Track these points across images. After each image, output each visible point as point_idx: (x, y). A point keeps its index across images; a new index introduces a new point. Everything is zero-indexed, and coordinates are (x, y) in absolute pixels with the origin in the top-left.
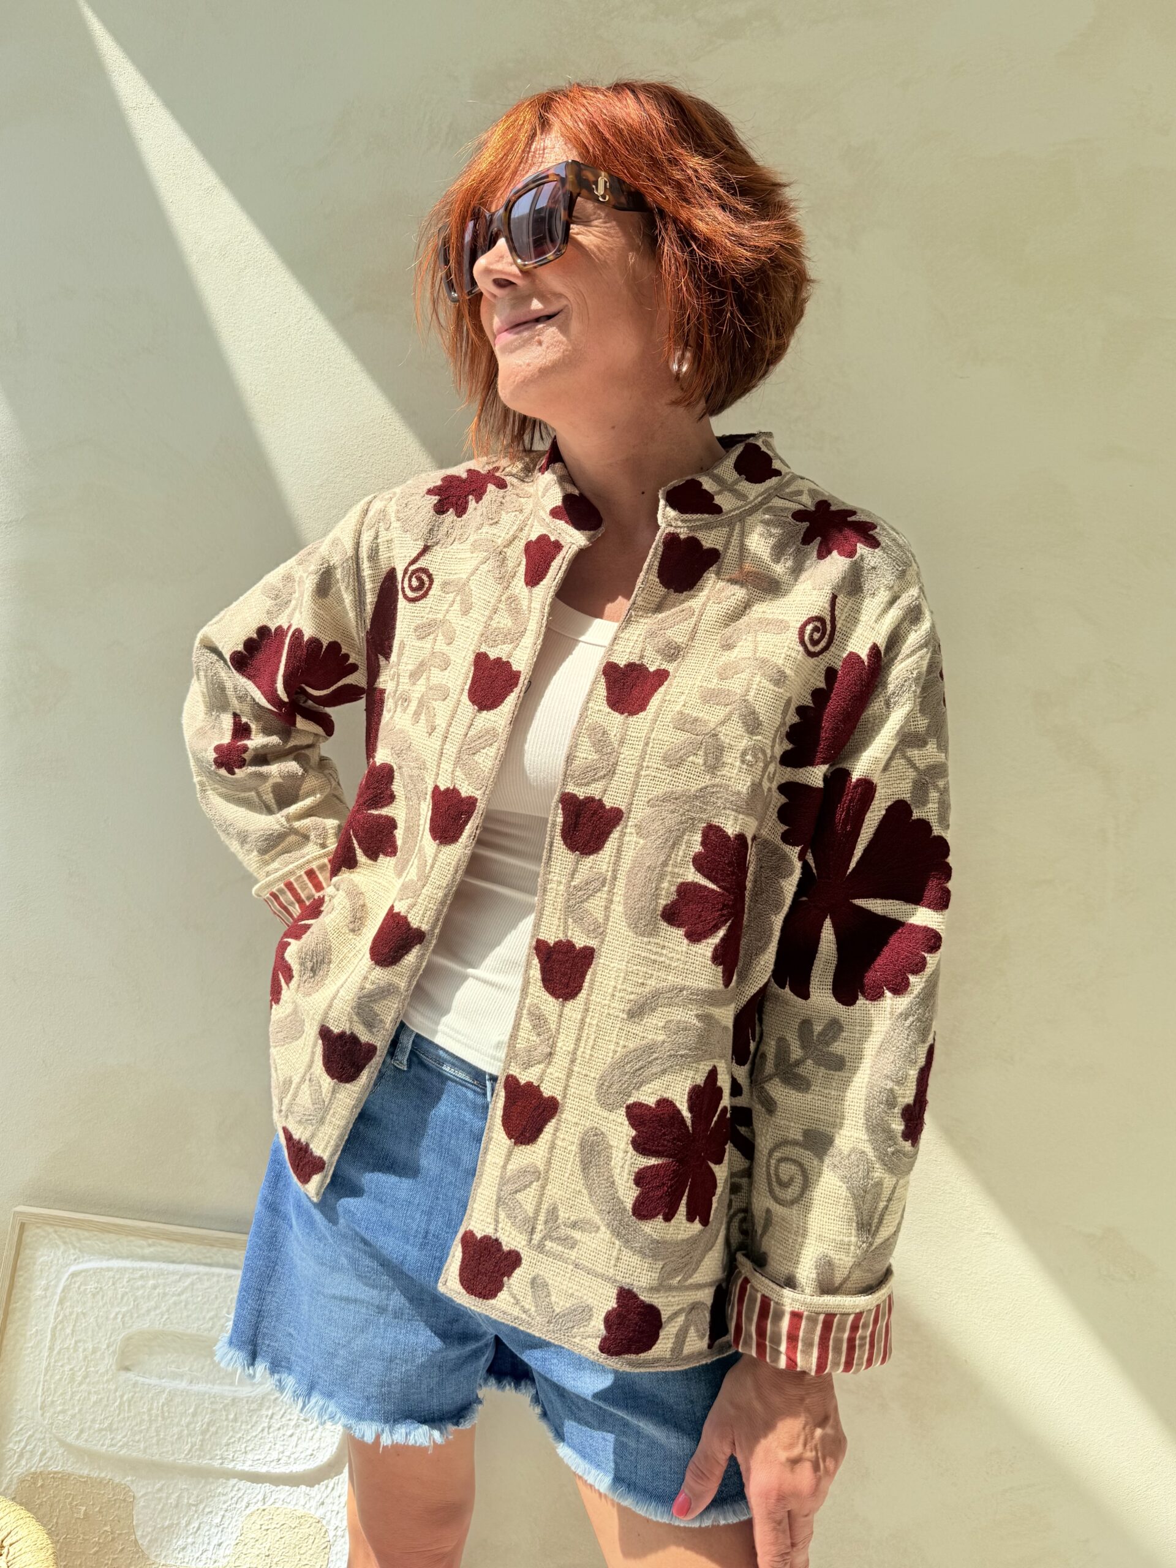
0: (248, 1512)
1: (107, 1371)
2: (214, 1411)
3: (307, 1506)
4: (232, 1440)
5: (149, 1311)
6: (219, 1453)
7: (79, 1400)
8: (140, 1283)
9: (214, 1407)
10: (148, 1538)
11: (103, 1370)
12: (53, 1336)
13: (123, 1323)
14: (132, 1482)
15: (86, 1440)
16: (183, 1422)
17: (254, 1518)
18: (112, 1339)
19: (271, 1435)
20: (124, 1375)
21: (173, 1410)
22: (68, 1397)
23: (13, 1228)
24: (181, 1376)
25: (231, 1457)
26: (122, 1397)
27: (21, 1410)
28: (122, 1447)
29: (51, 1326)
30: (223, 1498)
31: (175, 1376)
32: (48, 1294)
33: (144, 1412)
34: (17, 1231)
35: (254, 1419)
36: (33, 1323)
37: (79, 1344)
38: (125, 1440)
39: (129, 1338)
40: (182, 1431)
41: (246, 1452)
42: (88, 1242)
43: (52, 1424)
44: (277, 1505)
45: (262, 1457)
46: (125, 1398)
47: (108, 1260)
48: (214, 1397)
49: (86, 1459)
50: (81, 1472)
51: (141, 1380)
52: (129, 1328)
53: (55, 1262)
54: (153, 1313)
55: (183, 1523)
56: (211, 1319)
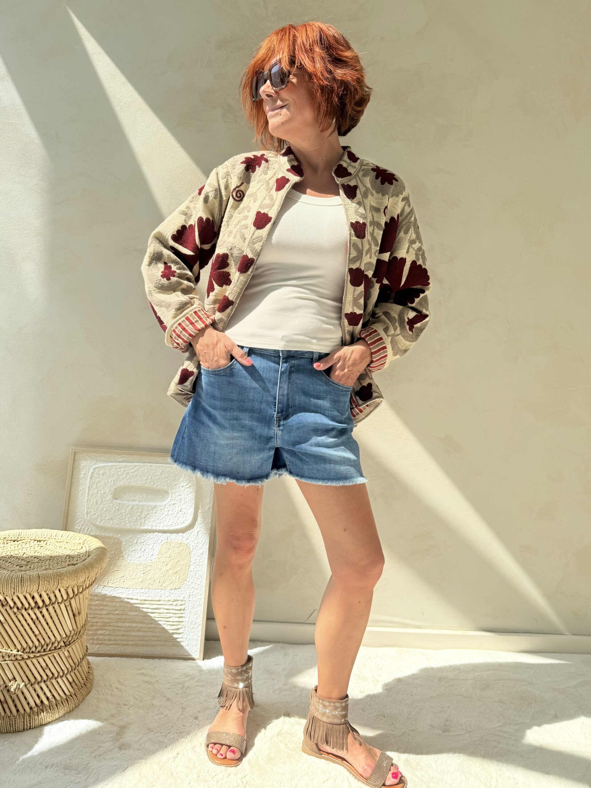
0: (162, 543)
1: (109, 500)
2: (148, 510)
3: (182, 540)
4: (155, 519)
5: (123, 479)
6: (151, 524)
7: (100, 510)
8: (119, 470)
9: (148, 509)
10: (127, 554)
11: (107, 499)
12: (89, 490)
13: (114, 483)
14: (120, 536)
15: (103, 523)
16: (137, 515)
17: (164, 545)
18: (111, 489)
19: (169, 517)
20: (115, 501)
21: (134, 511)
22: (96, 509)
23: (72, 454)
24: (136, 500)
25: (155, 525)
26: (115, 508)
27: (79, 515)
28: (116, 524)
29: (88, 486)
30: (153, 540)
31: (133, 500)
32: (86, 476)
33: (123, 513)
34: (73, 455)
35: (163, 512)
36: (81, 486)
37: (99, 492)
38: (117, 522)
39: (116, 489)
40: (137, 518)
41: (160, 523)
42: (99, 458)
43: (91, 518)
44: (172, 540)
45: (166, 524)
46: (116, 508)
47: (107, 463)
48: (148, 506)
49: (103, 530)
50: (102, 535)
51: (121, 502)
52: (117, 484)
53: (87, 465)
54: (124, 479)
55: (139, 548)
56: (145, 480)
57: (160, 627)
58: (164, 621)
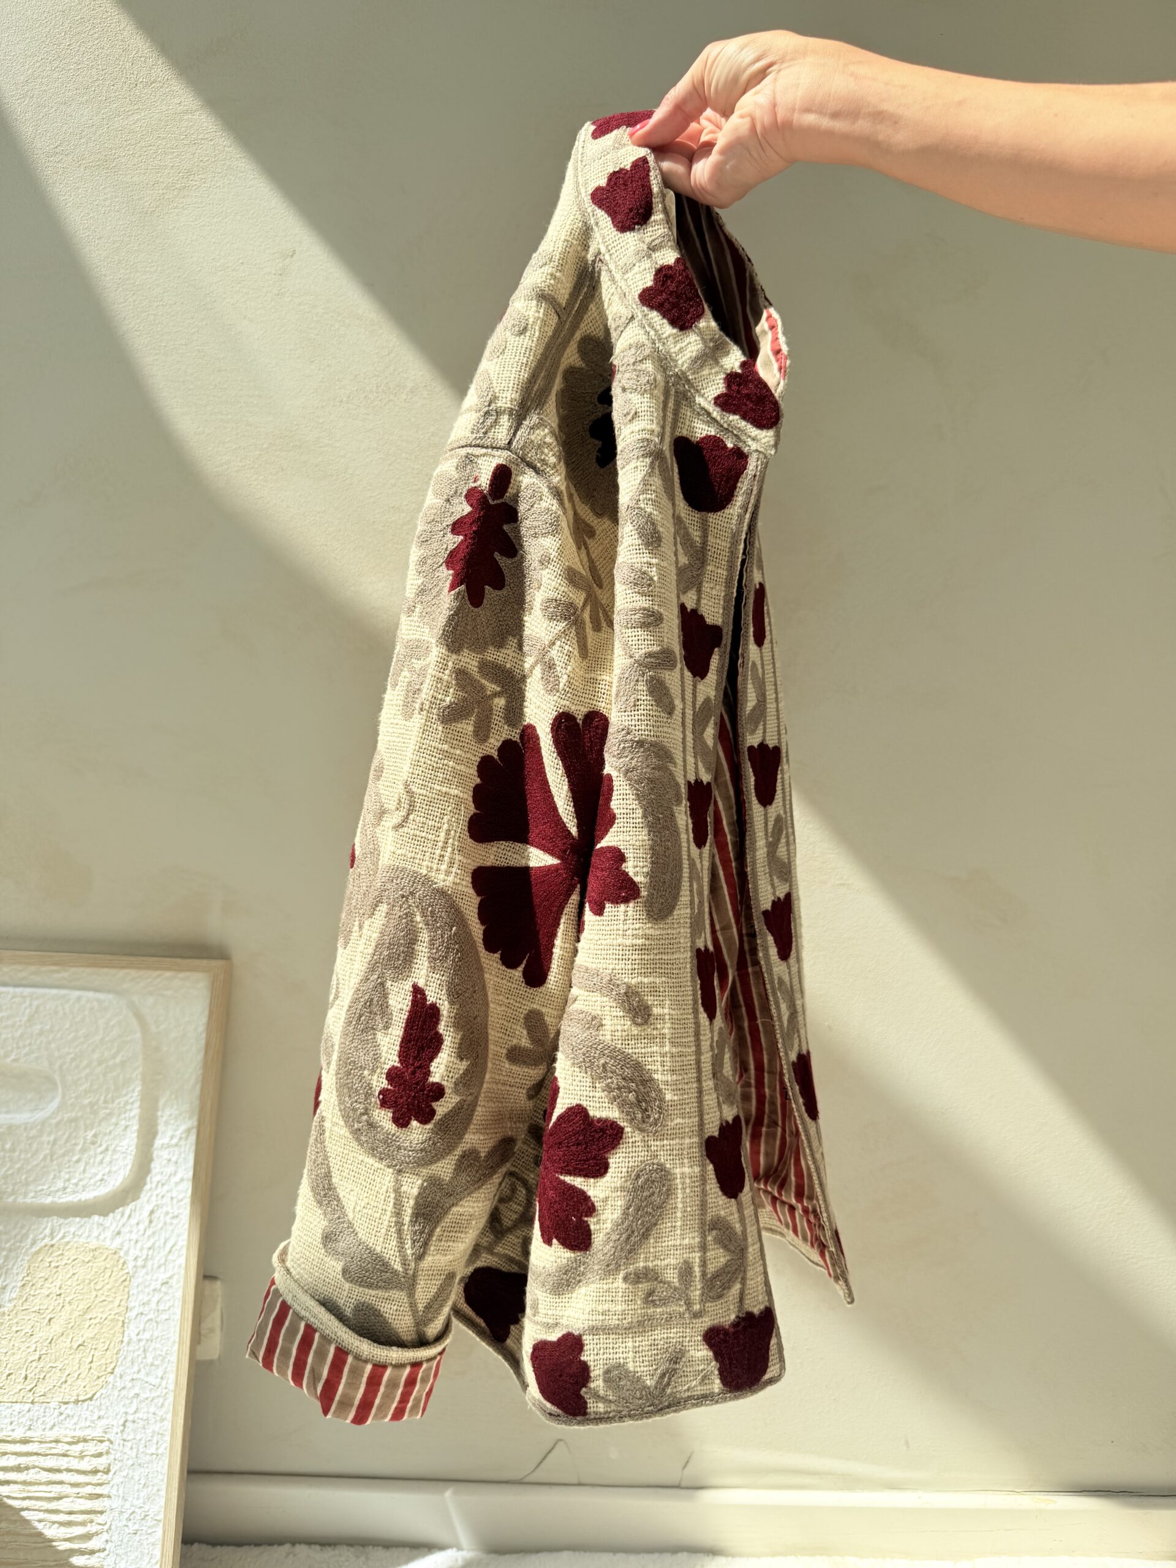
0: (34, 1250)
3: (102, 1237)
4: (10, 1172)
17: (41, 1255)
19: (55, 1163)
25: (9, 1190)
41: (27, 1184)
44: (67, 1240)
45: (45, 1187)
57: (27, 1532)
58: (40, 1511)
